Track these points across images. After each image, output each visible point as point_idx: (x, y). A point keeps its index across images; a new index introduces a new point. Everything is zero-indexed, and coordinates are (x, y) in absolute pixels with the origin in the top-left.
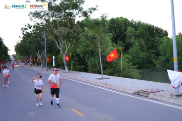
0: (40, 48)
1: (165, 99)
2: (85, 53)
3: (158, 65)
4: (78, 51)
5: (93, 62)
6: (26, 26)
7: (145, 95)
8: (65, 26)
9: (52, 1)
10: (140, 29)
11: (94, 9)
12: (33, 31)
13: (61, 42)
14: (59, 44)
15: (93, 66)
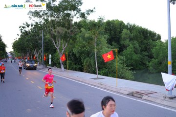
0: (37, 47)
1: (158, 101)
2: (81, 53)
3: (151, 67)
4: (75, 50)
5: (88, 62)
6: (24, 24)
7: (139, 96)
8: (63, 26)
9: (51, 2)
10: (134, 32)
11: (92, 11)
12: (31, 29)
13: (58, 42)
14: (56, 43)
15: (88, 66)
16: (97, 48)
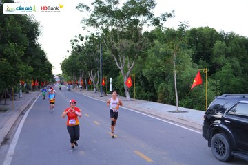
0: (94, 67)
2: (154, 75)
4: (145, 72)
5: (164, 88)
6: (76, 37)
8: (128, 38)
9: (112, 4)
10: (233, 44)
11: (170, 15)
12: (85, 43)
13: (122, 60)
14: (118, 62)
15: (164, 93)
16: (176, 68)
